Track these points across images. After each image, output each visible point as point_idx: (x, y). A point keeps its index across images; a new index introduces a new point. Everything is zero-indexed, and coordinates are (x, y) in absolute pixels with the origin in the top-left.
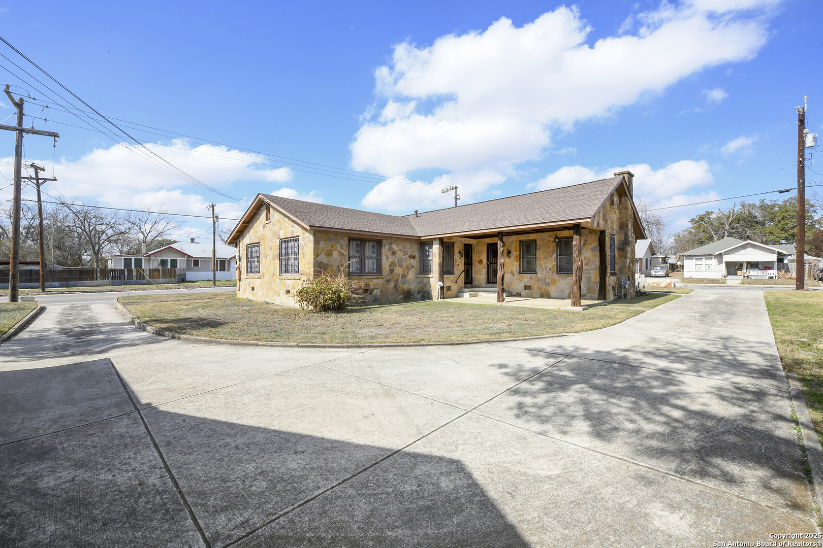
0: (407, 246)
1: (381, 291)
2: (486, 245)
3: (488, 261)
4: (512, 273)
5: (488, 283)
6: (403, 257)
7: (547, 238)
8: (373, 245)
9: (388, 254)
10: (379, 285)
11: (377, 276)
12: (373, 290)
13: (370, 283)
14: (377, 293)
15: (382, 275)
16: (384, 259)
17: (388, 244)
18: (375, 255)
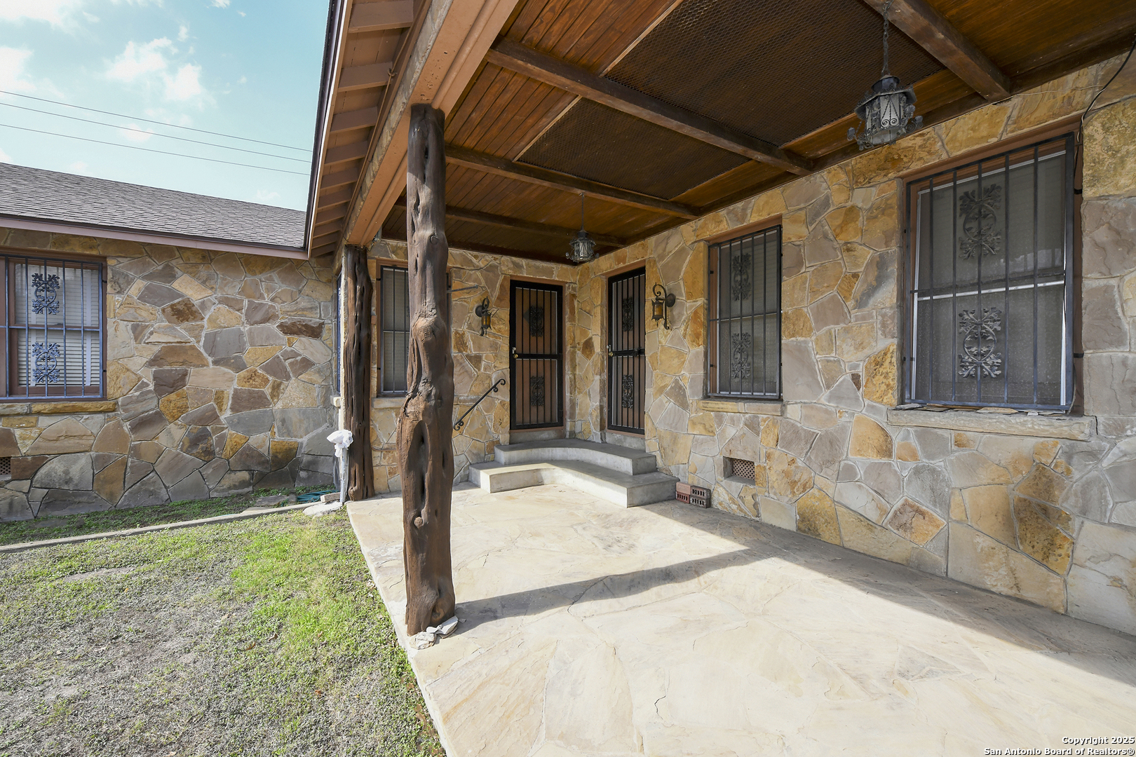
0: (269, 290)
1: (95, 461)
2: (605, 281)
3: (610, 343)
4: (678, 393)
5: (611, 427)
6: (246, 328)
7: (838, 199)
8: (36, 276)
9: (144, 314)
10: (80, 437)
11: (60, 405)
12: (39, 461)
13: (18, 433)
14: (66, 472)
15: (104, 398)
16: (119, 333)
17: (144, 278)
18: (53, 319)
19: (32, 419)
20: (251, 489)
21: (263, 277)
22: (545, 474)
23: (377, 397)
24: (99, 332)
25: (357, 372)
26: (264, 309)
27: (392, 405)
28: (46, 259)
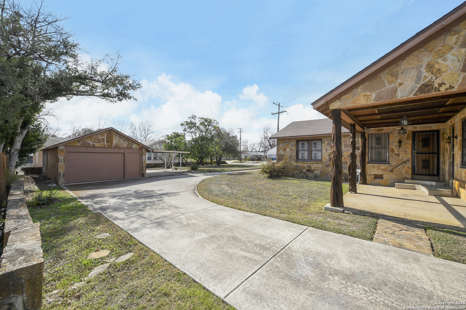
1: (321, 172)
2: (452, 128)
3: (453, 149)
8: (314, 143)
9: (327, 147)
10: (319, 167)
11: (316, 162)
12: (314, 171)
13: (312, 166)
14: (317, 173)
15: (322, 162)
16: (324, 151)
17: (327, 141)
18: (316, 149)
19: (313, 164)
20: (345, 181)
21: (347, 138)
22: (416, 187)
23: (368, 163)
24: (321, 150)
25: (362, 158)
26: (347, 145)
27: (371, 165)
28: (315, 140)
